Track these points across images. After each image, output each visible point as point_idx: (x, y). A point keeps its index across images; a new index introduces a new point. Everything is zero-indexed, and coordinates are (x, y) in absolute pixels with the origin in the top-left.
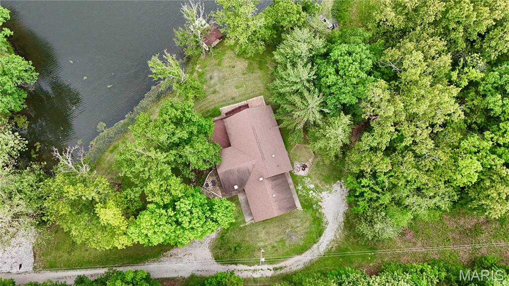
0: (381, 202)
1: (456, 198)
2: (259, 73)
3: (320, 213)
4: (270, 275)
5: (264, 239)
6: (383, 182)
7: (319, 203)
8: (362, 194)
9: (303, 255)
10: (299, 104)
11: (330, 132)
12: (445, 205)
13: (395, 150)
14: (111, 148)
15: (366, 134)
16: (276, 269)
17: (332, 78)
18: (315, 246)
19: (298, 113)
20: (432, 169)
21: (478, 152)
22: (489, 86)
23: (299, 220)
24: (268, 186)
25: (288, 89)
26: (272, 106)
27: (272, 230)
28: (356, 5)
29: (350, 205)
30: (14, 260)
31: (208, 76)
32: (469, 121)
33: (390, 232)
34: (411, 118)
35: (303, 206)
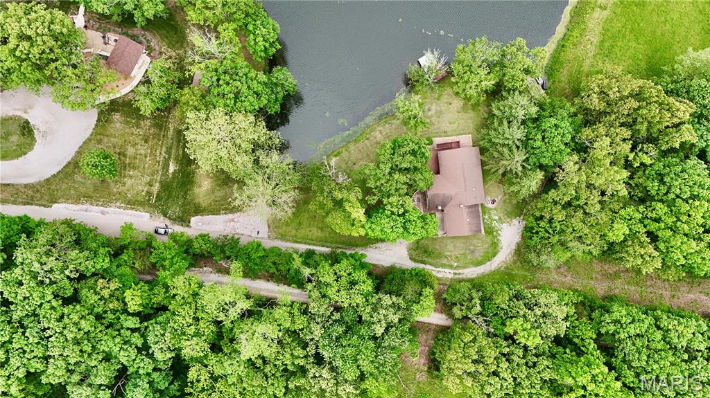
0: (550, 241)
1: (606, 248)
2: (471, 114)
3: (498, 240)
4: (450, 277)
5: (451, 249)
6: (556, 227)
7: (499, 232)
8: (537, 233)
9: (479, 267)
10: (507, 155)
11: (525, 182)
12: (596, 252)
13: (571, 205)
14: (335, 153)
15: (553, 191)
16: (455, 274)
17: (539, 143)
18: (489, 263)
19: (504, 162)
20: (594, 224)
21: (630, 220)
22: (653, 172)
23: (480, 241)
24: (465, 212)
25: (501, 141)
26: (480, 148)
27: (458, 245)
28: (568, 68)
29: (523, 237)
30: (252, 227)
31: (427, 107)
32: (632, 193)
33: (551, 263)
34: (590, 186)
35: (486, 232)
